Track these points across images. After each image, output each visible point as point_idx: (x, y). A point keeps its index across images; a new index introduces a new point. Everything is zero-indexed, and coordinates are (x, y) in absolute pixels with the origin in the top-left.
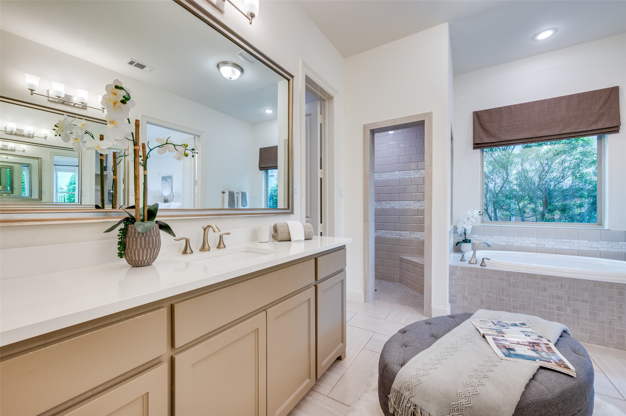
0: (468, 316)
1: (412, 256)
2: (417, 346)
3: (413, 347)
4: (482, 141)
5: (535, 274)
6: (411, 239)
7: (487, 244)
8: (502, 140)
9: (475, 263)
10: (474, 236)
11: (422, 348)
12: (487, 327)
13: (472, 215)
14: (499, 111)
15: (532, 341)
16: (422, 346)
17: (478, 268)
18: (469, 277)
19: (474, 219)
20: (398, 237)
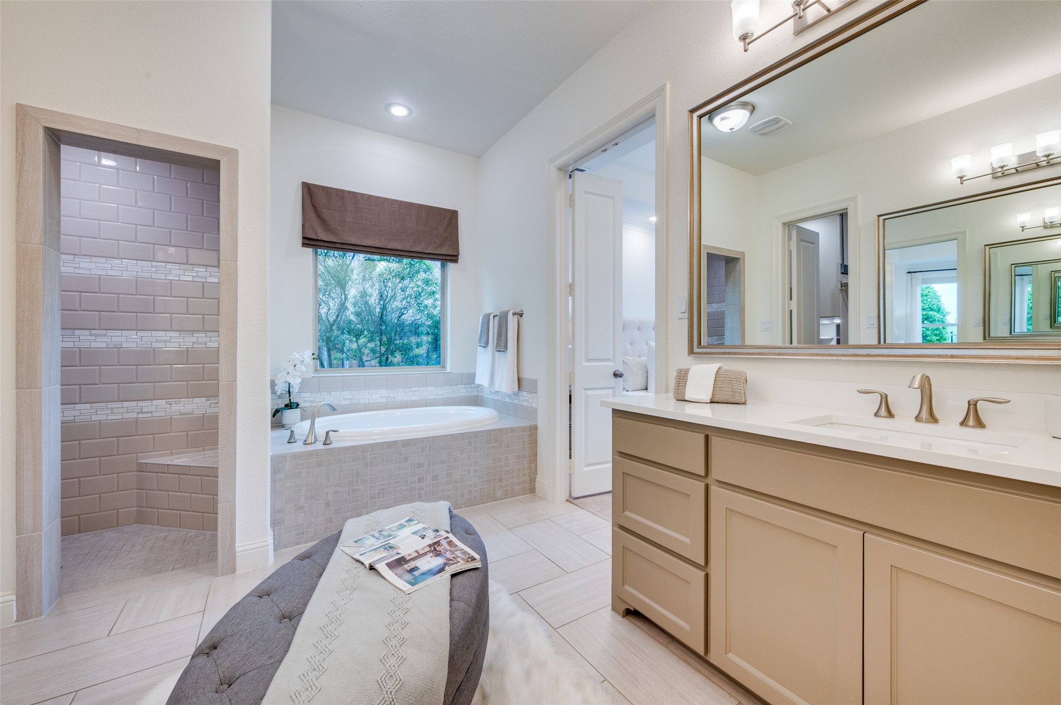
0: (334, 540)
1: (171, 454)
2: (259, 664)
3: (251, 674)
4: (317, 237)
5: (396, 441)
6: (202, 415)
7: (330, 405)
8: (345, 242)
9: (313, 441)
10: (303, 395)
11: (272, 661)
12: (368, 549)
13: (302, 360)
14: (341, 194)
15: (431, 542)
16: (271, 657)
17: (322, 449)
18: (307, 470)
19: (304, 367)
20: (134, 415)
